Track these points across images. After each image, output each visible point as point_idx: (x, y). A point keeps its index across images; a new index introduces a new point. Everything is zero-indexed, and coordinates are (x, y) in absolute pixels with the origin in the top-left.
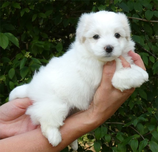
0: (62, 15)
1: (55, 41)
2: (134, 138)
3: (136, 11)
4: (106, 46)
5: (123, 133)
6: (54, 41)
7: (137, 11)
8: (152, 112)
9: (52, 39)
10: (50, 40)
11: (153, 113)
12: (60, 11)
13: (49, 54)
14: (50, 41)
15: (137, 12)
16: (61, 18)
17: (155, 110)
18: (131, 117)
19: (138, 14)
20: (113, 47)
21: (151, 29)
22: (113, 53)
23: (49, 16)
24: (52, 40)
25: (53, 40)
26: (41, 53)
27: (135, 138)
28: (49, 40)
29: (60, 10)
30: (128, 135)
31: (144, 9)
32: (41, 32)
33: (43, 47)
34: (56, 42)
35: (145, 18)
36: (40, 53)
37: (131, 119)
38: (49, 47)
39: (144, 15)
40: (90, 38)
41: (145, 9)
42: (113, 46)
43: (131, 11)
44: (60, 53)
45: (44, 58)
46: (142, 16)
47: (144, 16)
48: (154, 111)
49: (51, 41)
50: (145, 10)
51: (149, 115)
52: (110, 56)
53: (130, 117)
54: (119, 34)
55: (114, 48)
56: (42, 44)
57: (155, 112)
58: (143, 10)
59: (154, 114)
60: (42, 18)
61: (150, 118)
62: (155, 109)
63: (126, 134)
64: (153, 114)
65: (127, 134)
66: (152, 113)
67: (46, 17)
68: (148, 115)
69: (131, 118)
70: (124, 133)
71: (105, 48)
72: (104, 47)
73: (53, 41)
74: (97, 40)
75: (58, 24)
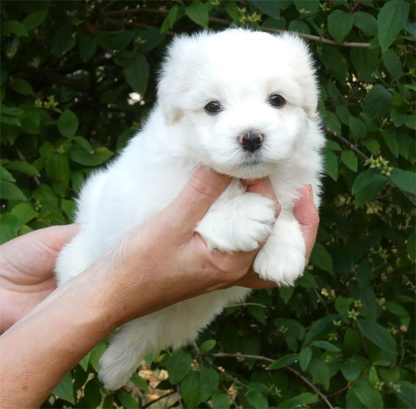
0: (77, 24)
1: (56, 104)
2: (300, 406)
3: (298, 13)
4: (242, 134)
5: (267, 384)
6: (51, 106)
7: (302, 11)
8: (350, 313)
9: (45, 100)
10: (38, 103)
11: (353, 315)
12: (68, 13)
13: (36, 146)
14: (40, 106)
15: (303, 14)
16: (74, 36)
17: (356, 306)
18: (286, 327)
19: (307, 19)
20: (263, 135)
21: (344, 61)
22: (266, 152)
23: (36, 31)
24: (46, 103)
25: (48, 101)
26: (12, 143)
27: (305, 405)
28: (36, 102)
29: (70, 11)
30: (281, 393)
31: (325, 4)
32: (11, 78)
33: (19, 124)
34: (57, 107)
35: (327, 35)
36: (8, 143)
37: (284, 332)
38: (38, 123)
39: (326, 26)
40: (196, 111)
41: (328, 6)
42: (263, 131)
43: (284, 9)
44: (70, 140)
45: (21, 157)
46: (320, 27)
47: (324, 28)
48: (356, 309)
49: (43, 105)
50: (328, 9)
51: (339, 323)
52: (255, 163)
53: (283, 327)
54: (282, 96)
55: (268, 138)
56: (15, 117)
57: (357, 314)
58: (320, 8)
59: (355, 318)
60: (13, 37)
61: (345, 331)
62: (358, 303)
63: (276, 389)
64: (351, 320)
65: (279, 389)
66: (350, 316)
67: (27, 35)
68: (337, 321)
69: (286, 329)
70: (269, 387)
71: (238, 138)
72: (238, 135)
73: (50, 104)
74: (214, 117)
75: (64, 53)
